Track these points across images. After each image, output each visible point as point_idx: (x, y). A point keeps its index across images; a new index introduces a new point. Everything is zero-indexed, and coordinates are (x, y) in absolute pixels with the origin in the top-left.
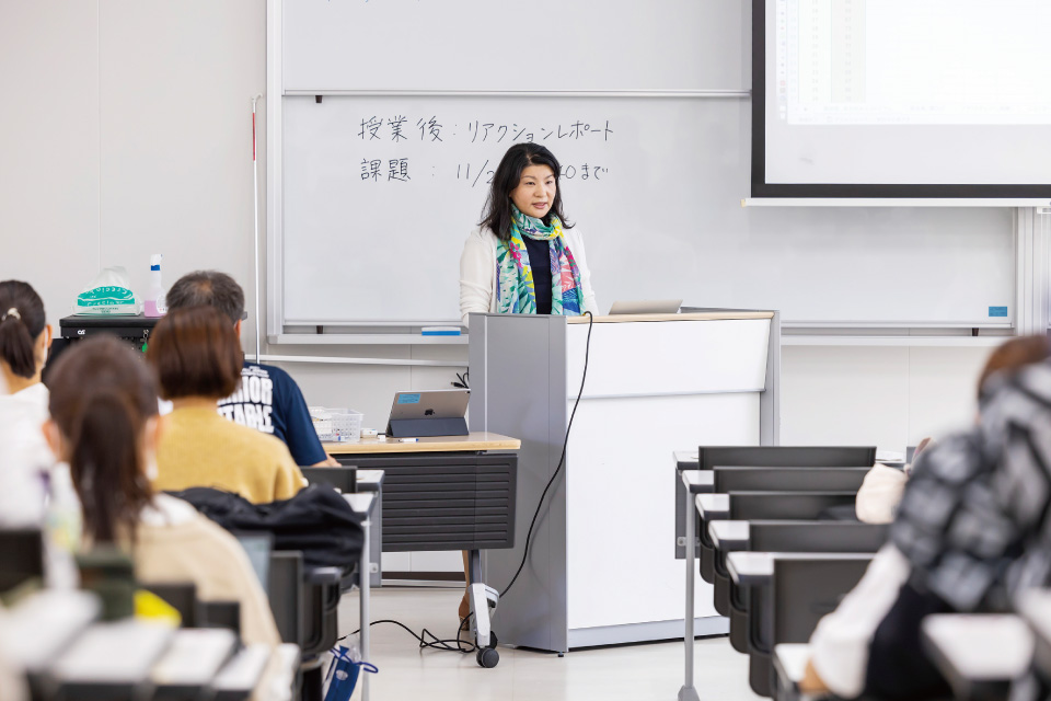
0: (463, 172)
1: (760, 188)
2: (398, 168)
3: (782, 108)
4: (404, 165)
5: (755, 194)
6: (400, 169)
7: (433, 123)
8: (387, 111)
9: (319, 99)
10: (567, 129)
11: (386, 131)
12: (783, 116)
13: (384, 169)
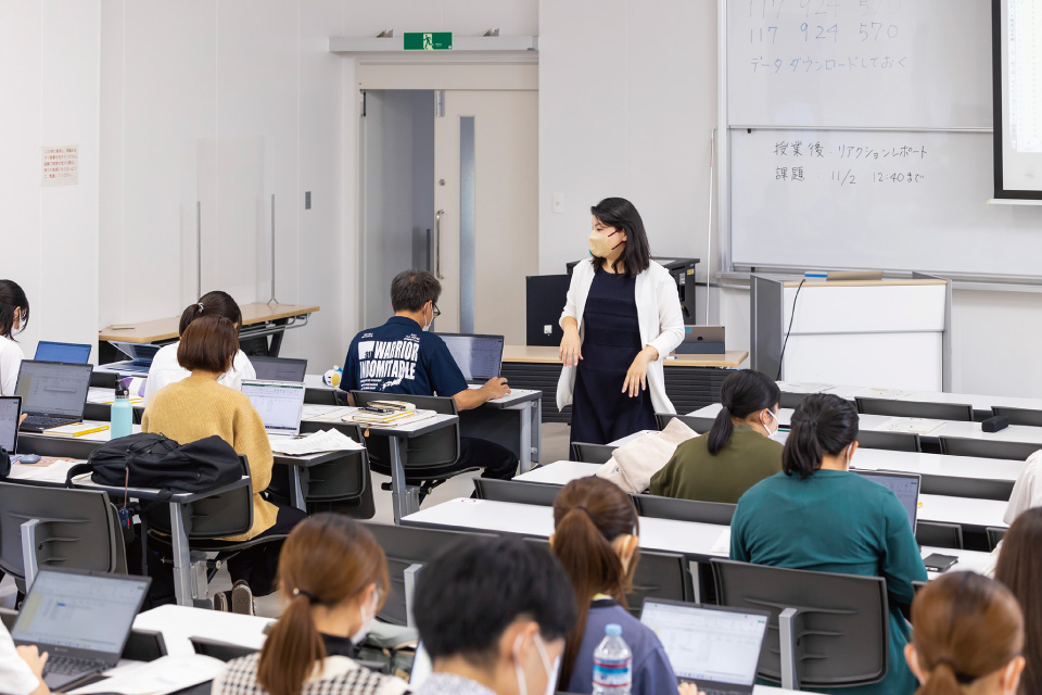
0: (836, 177)
1: (1000, 192)
2: (797, 173)
3: (1014, 142)
4: (801, 172)
5: (997, 196)
6: (799, 173)
7: (817, 146)
8: (791, 138)
9: (749, 131)
10: (898, 151)
11: (790, 150)
12: (1014, 147)
13: (789, 173)
